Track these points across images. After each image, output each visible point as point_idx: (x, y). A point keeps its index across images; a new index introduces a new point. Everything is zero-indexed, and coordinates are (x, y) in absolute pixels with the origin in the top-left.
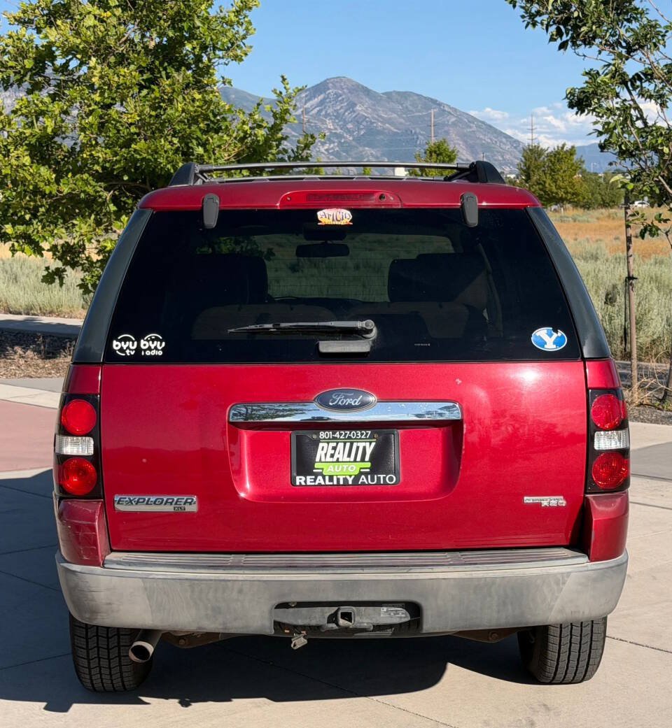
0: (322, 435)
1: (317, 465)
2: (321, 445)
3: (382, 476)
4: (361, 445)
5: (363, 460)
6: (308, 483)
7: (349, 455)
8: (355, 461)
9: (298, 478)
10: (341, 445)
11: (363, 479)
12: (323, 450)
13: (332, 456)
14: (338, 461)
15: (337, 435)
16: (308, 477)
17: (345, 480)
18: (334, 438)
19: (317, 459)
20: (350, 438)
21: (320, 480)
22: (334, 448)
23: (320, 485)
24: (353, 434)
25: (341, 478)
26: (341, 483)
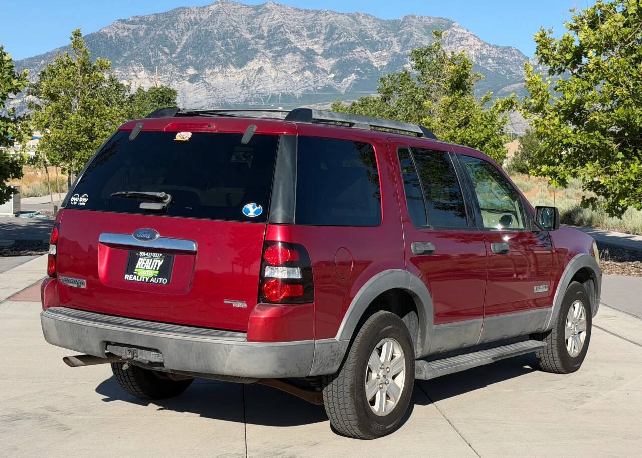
0: (142, 254)
1: (136, 270)
2: (140, 259)
3: (161, 279)
4: (157, 261)
5: (156, 270)
6: (130, 279)
7: (151, 267)
8: (153, 270)
9: (126, 275)
10: (149, 260)
11: (153, 280)
12: (141, 262)
13: (144, 266)
14: (145, 269)
15: (147, 255)
16: (131, 276)
17: (145, 279)
18: (146, 256)
19: (137, 267)
20: (152, 257)
21: (135, 278)
22: (145, 262)
23: (134, 281)
24: (154, 255)
25: (144, 278)
26: (143, 281)
